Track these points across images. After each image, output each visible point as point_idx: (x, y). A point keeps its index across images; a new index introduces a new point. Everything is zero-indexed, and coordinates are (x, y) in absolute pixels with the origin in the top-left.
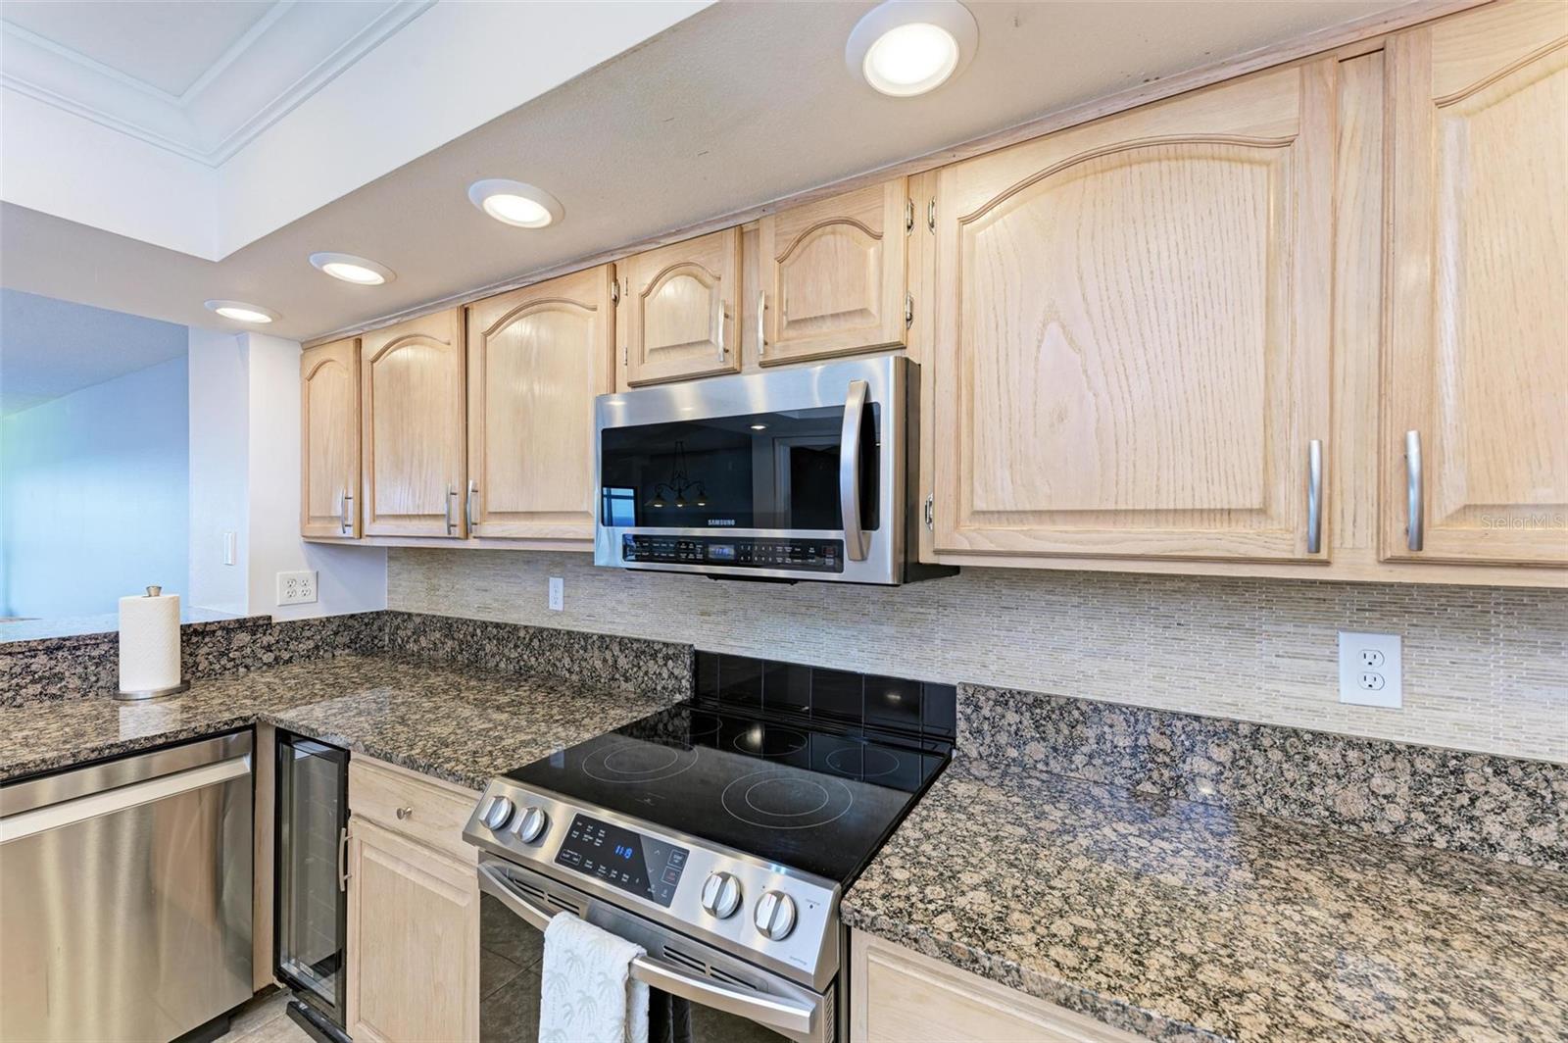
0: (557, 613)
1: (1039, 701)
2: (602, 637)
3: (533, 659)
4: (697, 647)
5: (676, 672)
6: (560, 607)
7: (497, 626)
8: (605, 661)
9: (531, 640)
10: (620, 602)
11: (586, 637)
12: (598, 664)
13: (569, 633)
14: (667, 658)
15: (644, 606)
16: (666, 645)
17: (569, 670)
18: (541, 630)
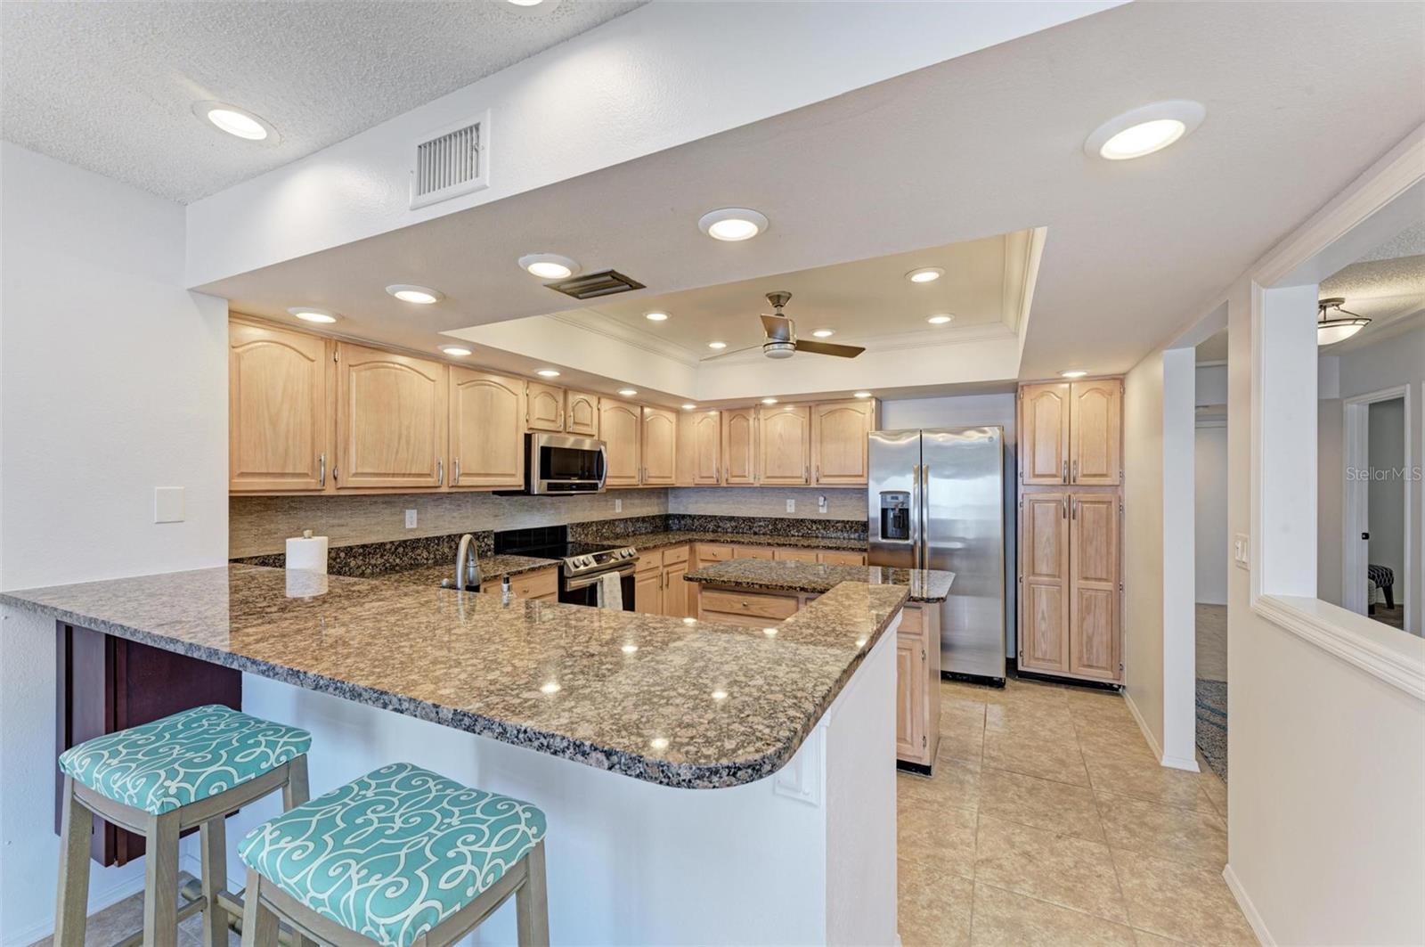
0: (411, 530)
1: (583, 524)
2: (449, 536)
3: (398, 561)
4: (496, 531)
5: (488, 543)
6: (415, 526)
7: (363, 546)
8: (451, 547)
9: (396, 549)
10: (454, 517)
11: (438, 538)
12: (446, 550)
13: (427, 538)
14: (484, 537)
15: (468, 517)
16: (484, 532)
17: (427, 559)
18: (405, 542)
